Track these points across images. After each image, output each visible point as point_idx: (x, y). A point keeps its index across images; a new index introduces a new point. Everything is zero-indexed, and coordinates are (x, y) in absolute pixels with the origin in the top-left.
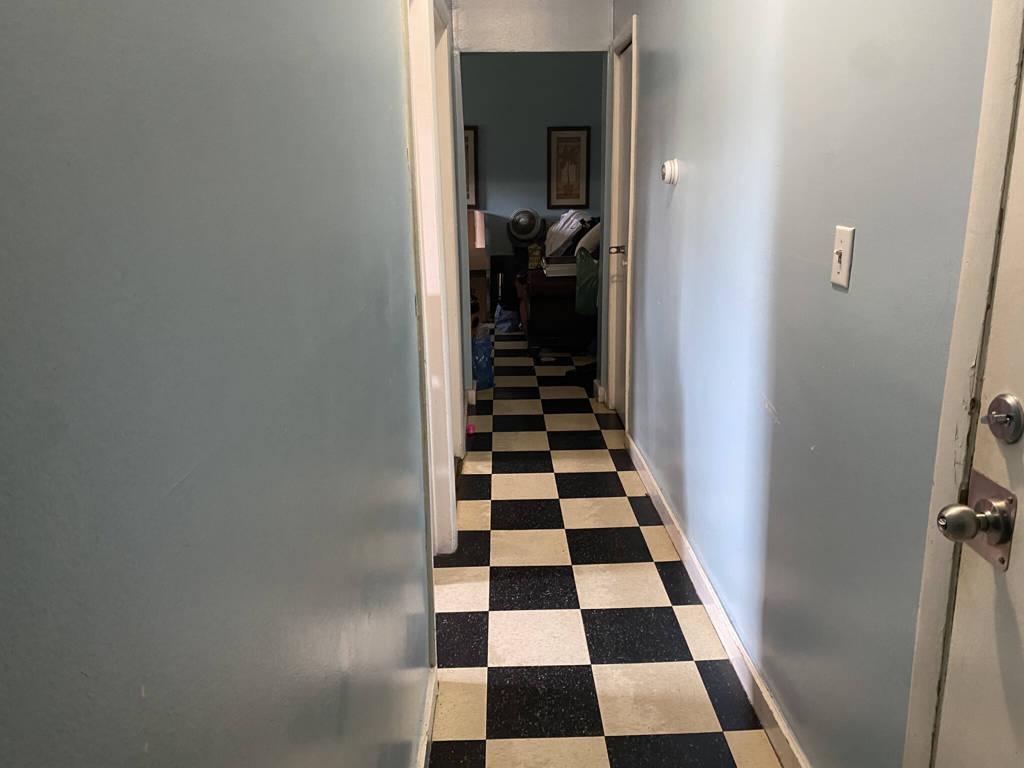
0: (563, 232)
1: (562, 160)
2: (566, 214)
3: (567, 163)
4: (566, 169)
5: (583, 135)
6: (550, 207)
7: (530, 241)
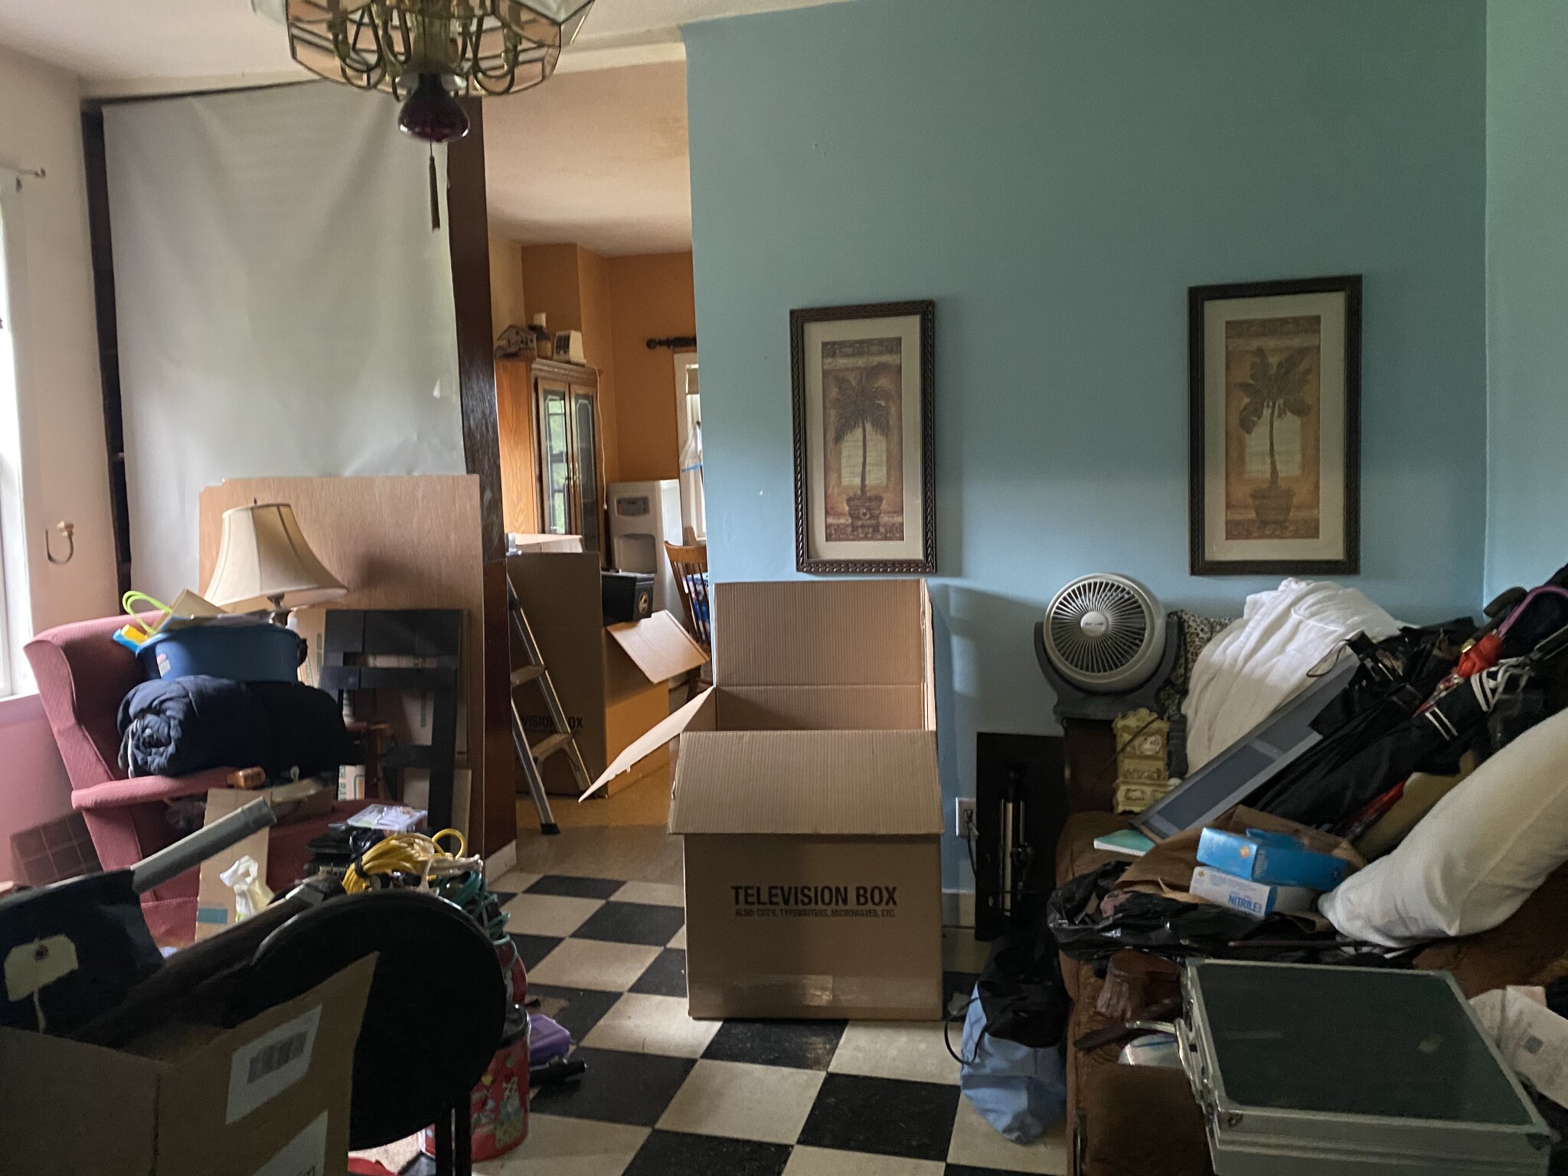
0: (1259, 672)
1: (1246, 400)
2: (1265, 596)
3: (1267, 412)
4: (1261, 430)
5: (1331, 308)
6: (1201, 566)
7: (1126, 697)
